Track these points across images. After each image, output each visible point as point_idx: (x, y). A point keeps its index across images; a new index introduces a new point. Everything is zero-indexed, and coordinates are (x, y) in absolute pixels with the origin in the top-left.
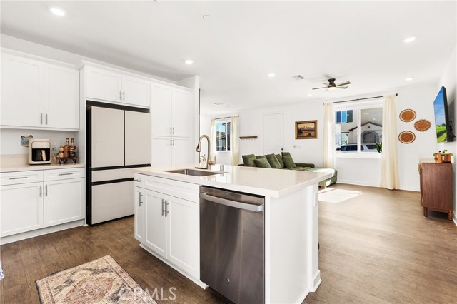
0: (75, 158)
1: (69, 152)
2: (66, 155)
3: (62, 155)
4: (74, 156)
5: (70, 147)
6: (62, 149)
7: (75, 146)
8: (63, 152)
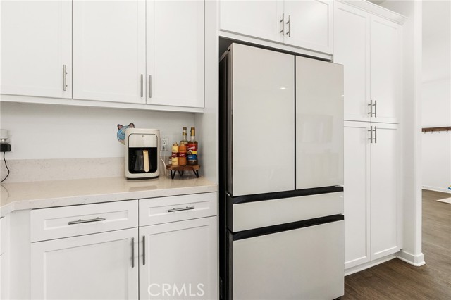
0: (196, 168)
1: (187, 155)
2: (183, 160)
3: (175, 161)
4: (196, 164)
5: (188, 145)
6: (176, 149)
7: (196, 143)
8: (178, 155)
